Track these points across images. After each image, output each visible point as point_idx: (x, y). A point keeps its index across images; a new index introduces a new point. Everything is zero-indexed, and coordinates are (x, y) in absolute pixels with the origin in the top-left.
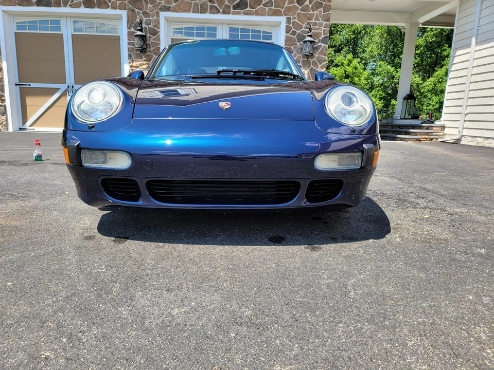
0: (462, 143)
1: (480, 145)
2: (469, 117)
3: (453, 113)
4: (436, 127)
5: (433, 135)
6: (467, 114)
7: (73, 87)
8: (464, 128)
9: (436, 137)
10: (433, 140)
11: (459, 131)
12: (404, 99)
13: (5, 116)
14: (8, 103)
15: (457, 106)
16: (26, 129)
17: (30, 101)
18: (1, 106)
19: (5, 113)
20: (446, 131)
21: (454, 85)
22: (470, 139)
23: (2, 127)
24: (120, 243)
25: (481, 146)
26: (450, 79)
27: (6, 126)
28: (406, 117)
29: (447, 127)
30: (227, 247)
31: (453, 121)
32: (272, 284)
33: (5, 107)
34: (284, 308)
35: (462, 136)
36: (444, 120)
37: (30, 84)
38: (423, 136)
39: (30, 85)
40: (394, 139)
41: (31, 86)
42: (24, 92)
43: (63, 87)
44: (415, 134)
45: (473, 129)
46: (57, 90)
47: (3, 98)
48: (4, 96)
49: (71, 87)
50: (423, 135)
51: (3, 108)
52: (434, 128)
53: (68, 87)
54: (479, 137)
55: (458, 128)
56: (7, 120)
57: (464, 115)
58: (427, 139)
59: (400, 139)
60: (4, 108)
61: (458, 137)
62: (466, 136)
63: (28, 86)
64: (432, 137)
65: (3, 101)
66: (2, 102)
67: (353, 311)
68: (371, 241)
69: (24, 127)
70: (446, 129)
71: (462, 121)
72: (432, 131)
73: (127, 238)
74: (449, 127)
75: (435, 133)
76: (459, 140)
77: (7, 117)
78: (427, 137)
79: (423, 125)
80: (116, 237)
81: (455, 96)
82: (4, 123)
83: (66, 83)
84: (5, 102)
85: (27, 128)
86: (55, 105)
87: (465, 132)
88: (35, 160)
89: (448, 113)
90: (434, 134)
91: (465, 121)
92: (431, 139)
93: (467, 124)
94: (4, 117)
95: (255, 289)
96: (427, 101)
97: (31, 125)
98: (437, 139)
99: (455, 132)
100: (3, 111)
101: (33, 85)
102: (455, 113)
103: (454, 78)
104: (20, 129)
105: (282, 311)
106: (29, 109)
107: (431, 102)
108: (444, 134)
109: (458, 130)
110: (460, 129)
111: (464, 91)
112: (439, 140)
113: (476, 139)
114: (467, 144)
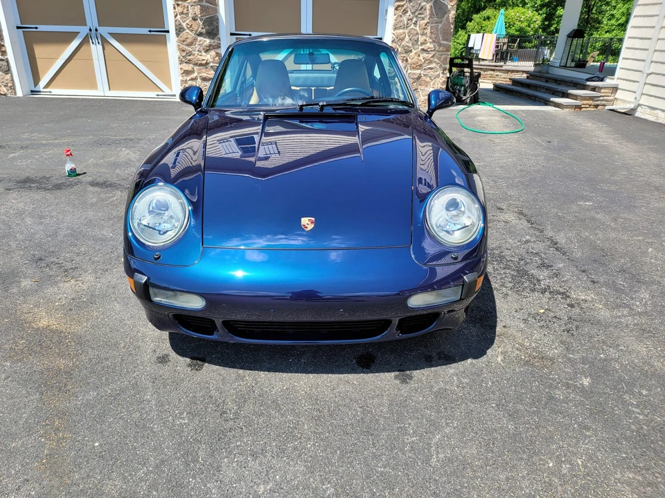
0: (637, 114)
1: (660, 121)
2: (651, 79)
3: (631, 70)
4: (605, 88)
5: (600, 100)
6: (650, 74)
7: (96, 30)
8: (642, 94)
9: (603, 102)
10: (599, 107)
11: (636, 98)
12: (569, 36)
13: (10, 75)
14: (10, 56)
15: (639, 60)
16: (40, 92)
17: (40, 51)
18: (2, 60)
19: (8, 71)
20: (619, 95)
21: (640, 27)
22: (648, 111)
23: (8, 90)
24: (197, 370)
25: (660, 124)
26: (635, 16)
27: (13, 88)
28: (568, 65)
29: (620, 89)
30: (311, 376)
31: (630, 81)
32: (356, 444)
33: (7, 61)
34: (365, 483)
35: (639, 105)
36: (618, 79)
37: (37, 26)
38: (585, 102)
39: (36, 28)
40: (546, 102)
41: (38, 30)
42: (31, 40)
43: (83, 31)
44: (575, 97)
45: (655, 97)
46: (75, 34)
47: (3, 49)
48: (3, 46)
49: (93, 31)
50: (585, 100)
51: (4, 63)
52: (603, 91)
53: (90, 30)
54: (660, 110)
55: (635, 92)
56: (12, 80)
57: (645, 75)
58: (590, 105)
59: (553, 104)
60: (6, 64)
61: (632, 106)
62: (644, 106)
63: (35, 30)
64: (599, 103)
65: (4, 53)
66: (2, 55)
67: (431, 486)
68: (469, 361)
69: (36, 89)
70: (619, 91)
71: (642, 83)
72: (599, 94)
73: (204, 360)
74: (623, 90)
75: (603, 96)
76: (634, 110)
77: (12, 76)
78: (591, 102)
79: (588, 83)
80: (191, 358)
81: (638, 44)
82: (10, 85)
83: (86, 25)
84: (6, 55)
85: (42, 90)
86: (75, 58)
87: (644, 100)
88: (68, 176)
89: (625, 69)
90: (601, 98)
91: (645, 84)
92: (597, 106)
93: (648, 90)
94: (8, 76)
95: (338, 452)
96: (610, 10)
97: (47, 86)
98: (604, 105)
99: (630, 97)
100: (5, 68)
101: (42, 28)
102: (634, 70)
103: (641, 16)
104: (32, 91)
105: (362, 489)
106: (40, 64)
107: (615, 12)
108: (615, 99)
109: (634, 95)
110: (637, 95)
111: (650, 39)
112: (607, 108)
113: (656, 112)
114: (643, 117)
